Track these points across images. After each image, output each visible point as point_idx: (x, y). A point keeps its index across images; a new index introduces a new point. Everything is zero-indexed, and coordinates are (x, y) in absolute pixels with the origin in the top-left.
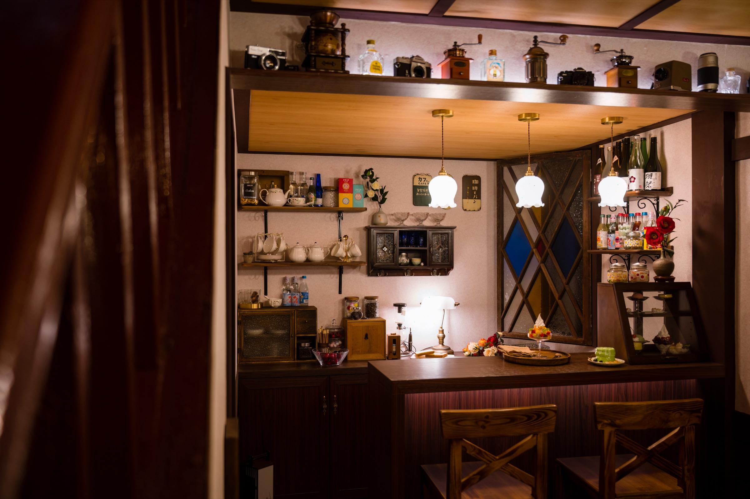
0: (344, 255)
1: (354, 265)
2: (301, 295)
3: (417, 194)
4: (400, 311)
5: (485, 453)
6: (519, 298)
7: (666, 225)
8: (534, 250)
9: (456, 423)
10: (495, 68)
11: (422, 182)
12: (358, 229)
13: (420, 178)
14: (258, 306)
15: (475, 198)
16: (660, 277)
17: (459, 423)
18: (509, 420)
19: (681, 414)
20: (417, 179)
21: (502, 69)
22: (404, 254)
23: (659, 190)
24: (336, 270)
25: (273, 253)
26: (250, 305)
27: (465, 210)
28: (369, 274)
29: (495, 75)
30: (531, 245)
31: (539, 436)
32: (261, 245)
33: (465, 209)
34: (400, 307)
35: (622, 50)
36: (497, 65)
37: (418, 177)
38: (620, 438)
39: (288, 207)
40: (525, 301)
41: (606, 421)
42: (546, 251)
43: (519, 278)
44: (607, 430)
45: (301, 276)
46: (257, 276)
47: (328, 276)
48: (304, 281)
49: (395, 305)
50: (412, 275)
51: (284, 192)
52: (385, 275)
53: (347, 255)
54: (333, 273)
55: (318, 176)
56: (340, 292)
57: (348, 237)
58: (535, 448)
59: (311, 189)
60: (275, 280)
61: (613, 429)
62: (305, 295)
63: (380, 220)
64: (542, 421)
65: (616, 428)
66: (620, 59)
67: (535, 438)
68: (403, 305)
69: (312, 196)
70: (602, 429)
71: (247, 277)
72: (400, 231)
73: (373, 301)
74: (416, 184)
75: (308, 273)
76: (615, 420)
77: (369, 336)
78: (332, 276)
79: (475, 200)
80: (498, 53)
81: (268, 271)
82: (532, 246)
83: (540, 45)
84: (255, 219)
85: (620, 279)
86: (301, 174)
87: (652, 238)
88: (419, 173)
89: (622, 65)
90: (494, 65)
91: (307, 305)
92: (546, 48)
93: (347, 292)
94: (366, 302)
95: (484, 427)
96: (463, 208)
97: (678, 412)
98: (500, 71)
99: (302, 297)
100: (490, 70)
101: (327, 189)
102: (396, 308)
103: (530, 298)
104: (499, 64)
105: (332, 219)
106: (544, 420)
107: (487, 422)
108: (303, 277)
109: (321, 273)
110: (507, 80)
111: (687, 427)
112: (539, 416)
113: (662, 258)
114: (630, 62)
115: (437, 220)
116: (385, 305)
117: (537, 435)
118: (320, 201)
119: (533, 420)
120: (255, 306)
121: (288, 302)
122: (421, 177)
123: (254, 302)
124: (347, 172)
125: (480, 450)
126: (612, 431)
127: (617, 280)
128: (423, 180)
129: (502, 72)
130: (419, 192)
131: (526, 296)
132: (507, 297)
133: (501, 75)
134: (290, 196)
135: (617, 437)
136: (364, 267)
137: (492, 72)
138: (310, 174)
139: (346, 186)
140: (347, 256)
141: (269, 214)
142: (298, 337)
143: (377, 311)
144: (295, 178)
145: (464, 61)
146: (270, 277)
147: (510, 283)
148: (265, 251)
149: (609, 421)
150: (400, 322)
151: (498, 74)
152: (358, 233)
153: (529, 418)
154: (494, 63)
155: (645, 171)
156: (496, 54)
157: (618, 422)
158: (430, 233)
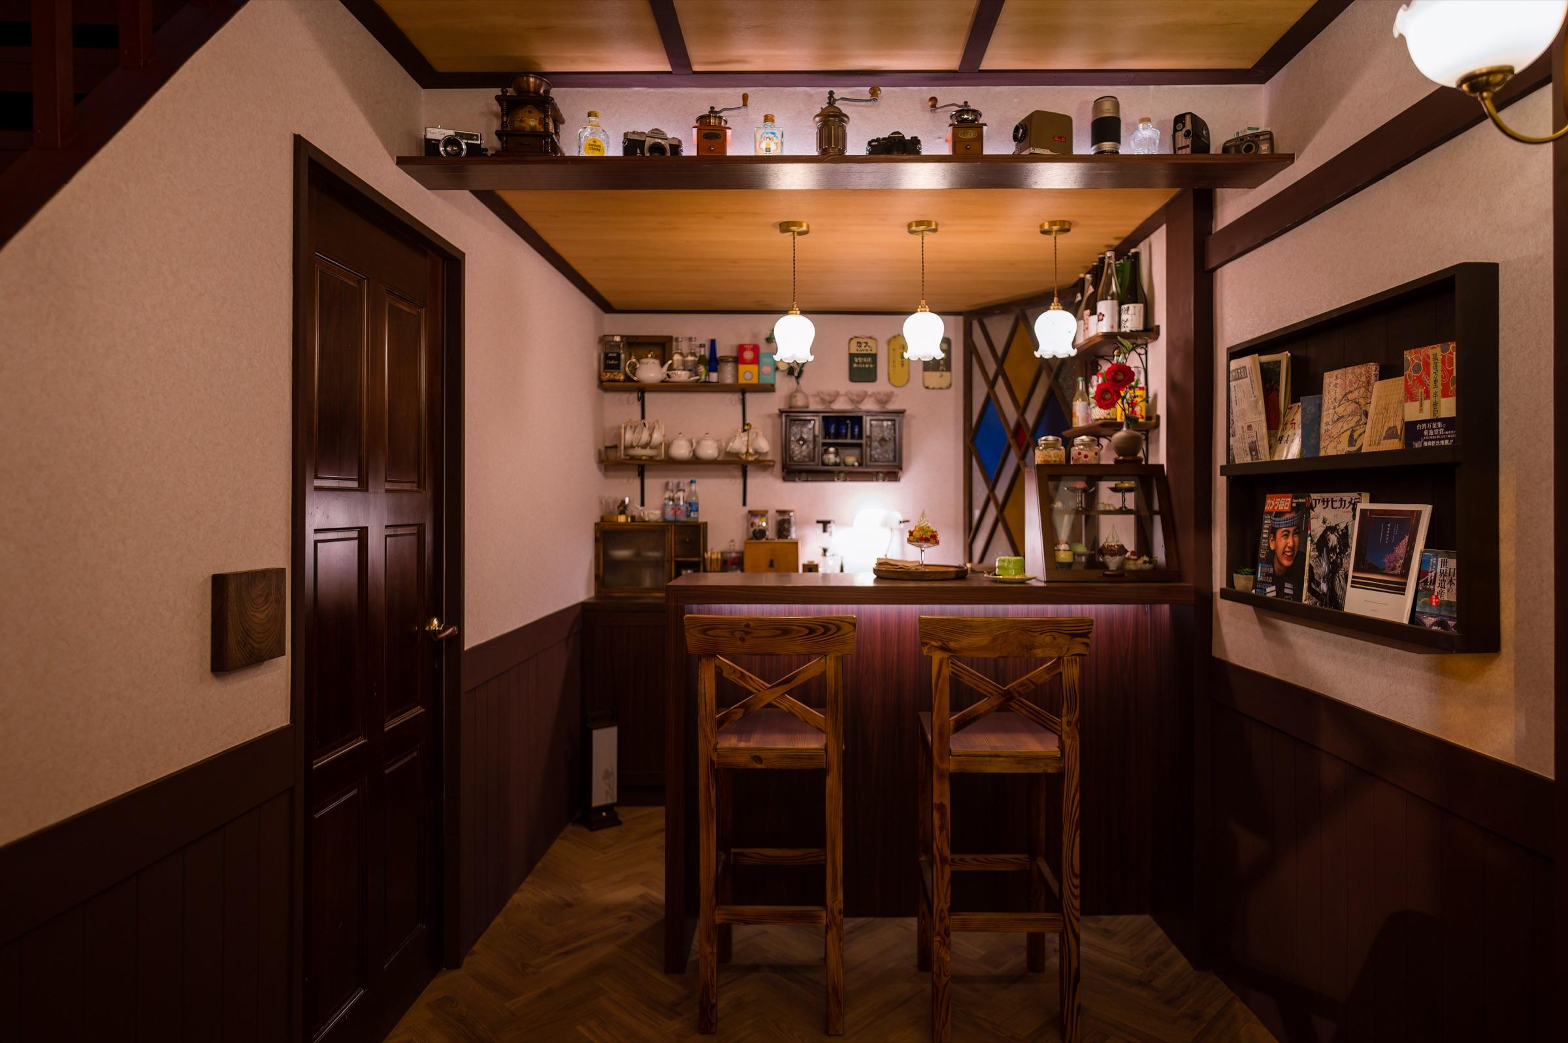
0: (744, 450)
1: (762, 464)
2: (688, 505)
3: (855, 365)
4: (825, 530)
5: (750, 677)
6: (992, 513)
7: (1120, 377)
8: (1011, 441)
9: (704, 632)
10: (768, 139)
11: (863, 347)
12: (770, 416)
13: (858, 343)
14: (627, 519)
15: (943, 371)
16: (1121, 458)
17: (708, 633)
18: (780, 632)
19: (1055, 639)
20: (854, 344)
21: (778, 141)
22: (832, 449)
23: (1142, 331)
24: (739, 473)
25: (644, 447)
26: (615, 518)
27: (927, 388)
28: (785, 479)
29: (768, 150)
30: (1007, 434)
31: (828, 658)
32: (629, 437)
33: (926, 385)
34: (825, 524)
35: (966, 103)
36: (771, 136)
37: (855, 341)
38: (959, 669)
39: (666, 386)
40: (1000, 518)
41: (934, 643)
42: (1026, 442)
43: (992, 486)
44: (937, 656)
45: (689, 480)
46: (631, 480)
47: (727, 481)
48: (693, 487)
49: (818, 522)
50: (845, 481)
51: (662, 365)
52: (807, 481)
53: (748, 450)
54: (734, 477)
55: (713, 343)
56: (744, 504)
57: (751, 426)
58: (824, 674)
59: (701, 360)
60: (654, 484)
61: (946, 655)
62: (692, 506)
63: (797, 401)
64: (833, 636)
65: (950, 654)
66: (960, 116)
67: (823, 660)
68: (829, 522)
69: (702, 369)
70: (929, 654)
71: (617, 481)
72: (823, 417)
73: (786, 517)
74: (854, 351)
75: (700, 477)
76: (948, 642)
77: (775, 564)
78: (733, 481)
79: (943, 373)
80: (776, 120)
81: (646, 474)
82: (1009, 435)
83: (837, 104)
84: (628, 403)
85: (1050, 459)
86: (690, 339)
87: (1105, 399)
88: (856, 335)
89: (964, 122)
90: (767, 136)
91: (696, 520)
92: (845, 108)
93: (754, 503)
94: (780, 518)
95: (742, 640)
96: (924, 384)
97: (1048, 634)
98: (776, 144)
99: (689, 509)
100: (760, 143)
101: (724, 360)
102: (821, 525)
103: (1006, 513)
104: (774, 134)
105: (734, 402)
106: (836, 635)
107: (748, 633)
108: (692, 482)
109: (718, 477)
110: (786, 153)
111: (1065, 658)
112: (827, 629)
113: (1124, 429)
114: (976, 120)
115: (883, 402)
116: (805, 523)
117: (826, 656)
118: (714, 377)
119: (818, 634)
120: (622, 519)
121: (670, 515)
122: (859, 340)
123: (622, 512)
124: (755, 336)
125: (741, 672)
126: (943, 658)
127: (1045, 461)
128: (864, 345)
129: (779, 145)
130: (858, 363)
131: (1001, 509)
132: (977, 513)
133: (777, 148)
134: (671, 368)
135: (952, 667)
136: (778, 467)
137: (764, 146)
138: (704, 339)
139: (748, 355)
140: (747, 452)
141: (647, 396)
142: (677, 562)
143: (793, 530)
144: (684, 347)
145: (717, 132)
146: (647, 482)
147: (980, 491)
148: (634, 444)
149: (940, 644)
150: (825, 546)
151: (773, 147)
152: (769, 422)
153: (812, 631)
154: (767, 133)
155: (1121, 304)
156: (773, 121)
157: (952, 644)
158: (867, 420)
